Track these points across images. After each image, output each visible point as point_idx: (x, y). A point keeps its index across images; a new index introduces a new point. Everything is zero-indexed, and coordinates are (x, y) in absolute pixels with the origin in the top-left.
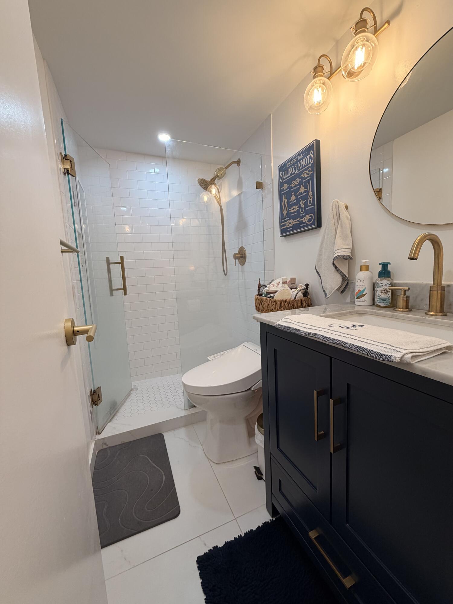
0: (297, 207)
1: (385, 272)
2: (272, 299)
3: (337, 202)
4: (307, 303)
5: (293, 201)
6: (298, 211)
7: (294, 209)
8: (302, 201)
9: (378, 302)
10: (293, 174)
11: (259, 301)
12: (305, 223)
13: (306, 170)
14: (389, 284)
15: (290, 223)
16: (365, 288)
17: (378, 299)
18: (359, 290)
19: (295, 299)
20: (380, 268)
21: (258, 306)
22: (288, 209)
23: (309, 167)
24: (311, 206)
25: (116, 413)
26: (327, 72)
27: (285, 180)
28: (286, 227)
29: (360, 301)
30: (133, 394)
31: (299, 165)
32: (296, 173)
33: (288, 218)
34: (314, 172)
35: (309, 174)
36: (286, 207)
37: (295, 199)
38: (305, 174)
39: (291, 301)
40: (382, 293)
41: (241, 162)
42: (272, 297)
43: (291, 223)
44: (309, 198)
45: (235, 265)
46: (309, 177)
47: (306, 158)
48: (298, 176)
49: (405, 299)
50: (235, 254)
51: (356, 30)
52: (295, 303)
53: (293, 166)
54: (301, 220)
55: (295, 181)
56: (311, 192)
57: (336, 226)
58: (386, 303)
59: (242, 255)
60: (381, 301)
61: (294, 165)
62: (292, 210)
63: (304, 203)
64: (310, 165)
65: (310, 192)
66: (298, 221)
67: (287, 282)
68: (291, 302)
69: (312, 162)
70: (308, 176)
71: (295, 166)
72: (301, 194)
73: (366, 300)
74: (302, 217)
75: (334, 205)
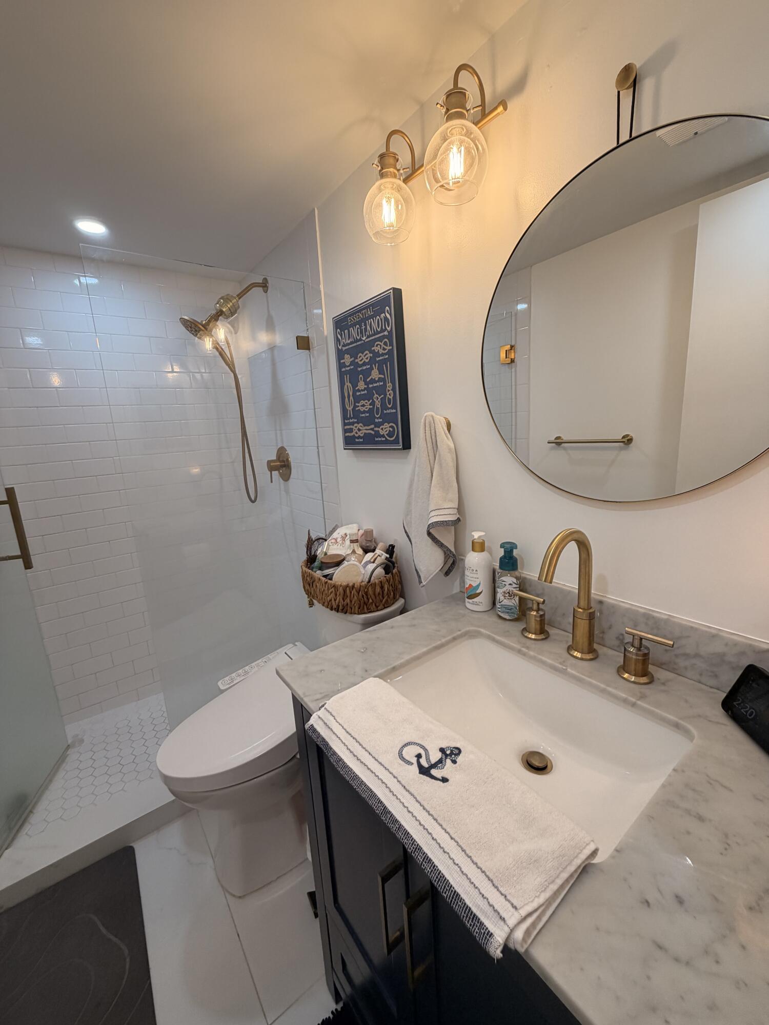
0: (369, 403)
1: (509, 561)
2: (329, 581)
3: (432, 417)
4: (392, 585)
5: (362, 390)
6: (370, 411)
7: (363, 406)
8: (376, 395)
9: (499, 611)
10: (357, 341)
11: (308, 579)
12: (383, 436)
13: (380, 339)
14: (515, 584)
15: (359, 430)
16: (480, 583)
17: (500, 607)
18: (470, 585)
19: (369, 581)
20: (501, 552)
21: (307, 587)
22: (355, 404)
23: (384, 337)
24: (391, 408)
25: (28, 816)
26: (404, 169)
27: (347, 347)
28: (352, 434)
29: (472, 604)
30: (73, 755)
31: (368, 328)
32: (364, 341)
33: (355, 419)
34: (393, 347)
35: (386, 349)
36: (351, 398)
37: (365, 389)
38: (379, 346)
39: (363, 587)
40: (505, 597)
41: (269, 285)
42: (328, 577)
43: (361, 430)
44: (388, 394)
45: (272, 482)
46: (386, 354)
47: (378, 317)
48: (368, 346)
49: (538, 619)
50: (269, 462)
51: (448, 110)
52: (370, 589)
53: (358, 326)
54: (376, 429)
55: (363, 354)
56: (390, 384)
57: (432, 461)
58: (512, 613)
59: (284, 461)
60: (504, 609)
61: (359, 323)
62: (361, 406)
63: (379, 399)
64: (386, 333)
65: (388, 383)
66: (372, 429)
67: (358, 540)
68: (362, 589)
69: (389, 329)
70: (384, 352)
71: (361, 326)
72: (373, 381)
73: (481, 603)
74: (378, 425)
75: (427, 421)
